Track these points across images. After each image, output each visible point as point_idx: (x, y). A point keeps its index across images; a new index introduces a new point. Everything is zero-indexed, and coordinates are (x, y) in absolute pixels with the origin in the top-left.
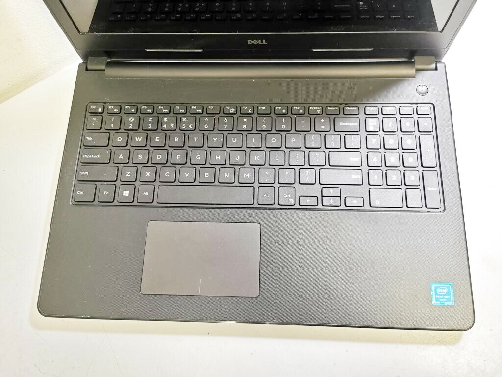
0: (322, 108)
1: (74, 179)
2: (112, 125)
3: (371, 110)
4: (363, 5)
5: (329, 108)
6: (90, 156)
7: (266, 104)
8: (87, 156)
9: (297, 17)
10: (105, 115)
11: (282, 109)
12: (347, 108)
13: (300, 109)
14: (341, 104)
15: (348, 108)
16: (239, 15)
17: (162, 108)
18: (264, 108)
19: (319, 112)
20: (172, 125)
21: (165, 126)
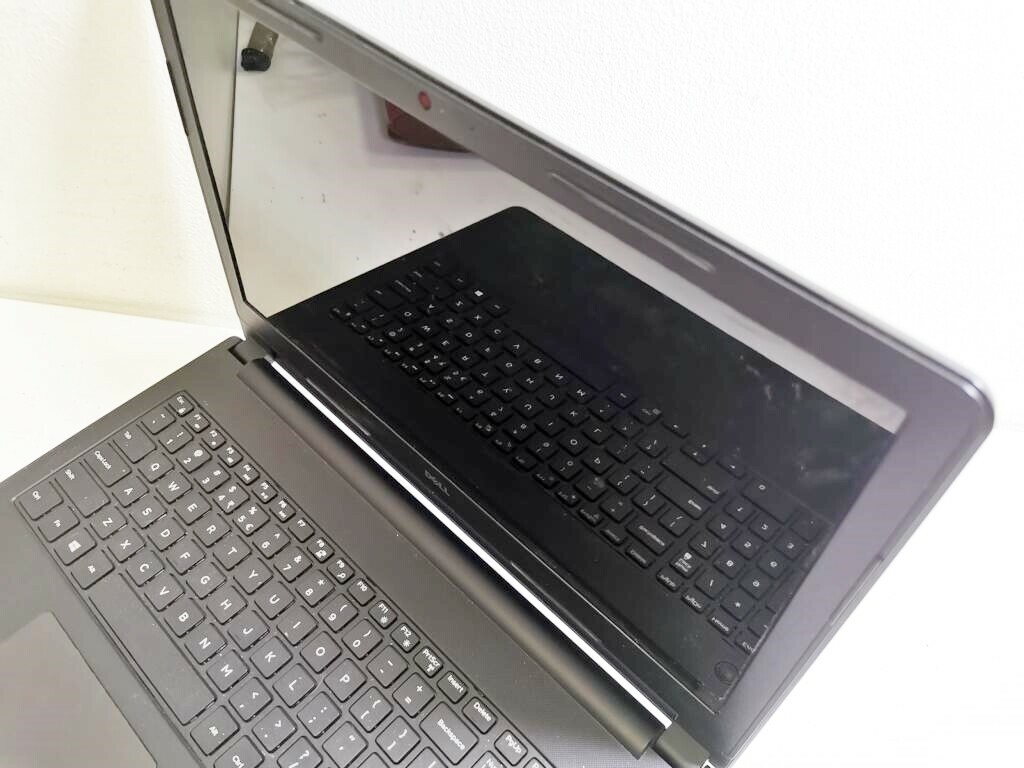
0: (442, 667)
1: (53, 472)
2: (171, 441)
3: (510, 745)
4: (687, 561)
5: (450, 678)
6: (101, 459)
7: (374, 584)
8: (99, 457)
9: (565, 497)
10: (181, 421)
11: (385, 615)
12: (477, 703)
13: (409, 639)
14: (476, 688)
15: (477, 706)
16: (489, 428)
17: (248, 469)
18: (364, 588)
19: (431, 669)
20: (231, 503)
21: (221, 498)
